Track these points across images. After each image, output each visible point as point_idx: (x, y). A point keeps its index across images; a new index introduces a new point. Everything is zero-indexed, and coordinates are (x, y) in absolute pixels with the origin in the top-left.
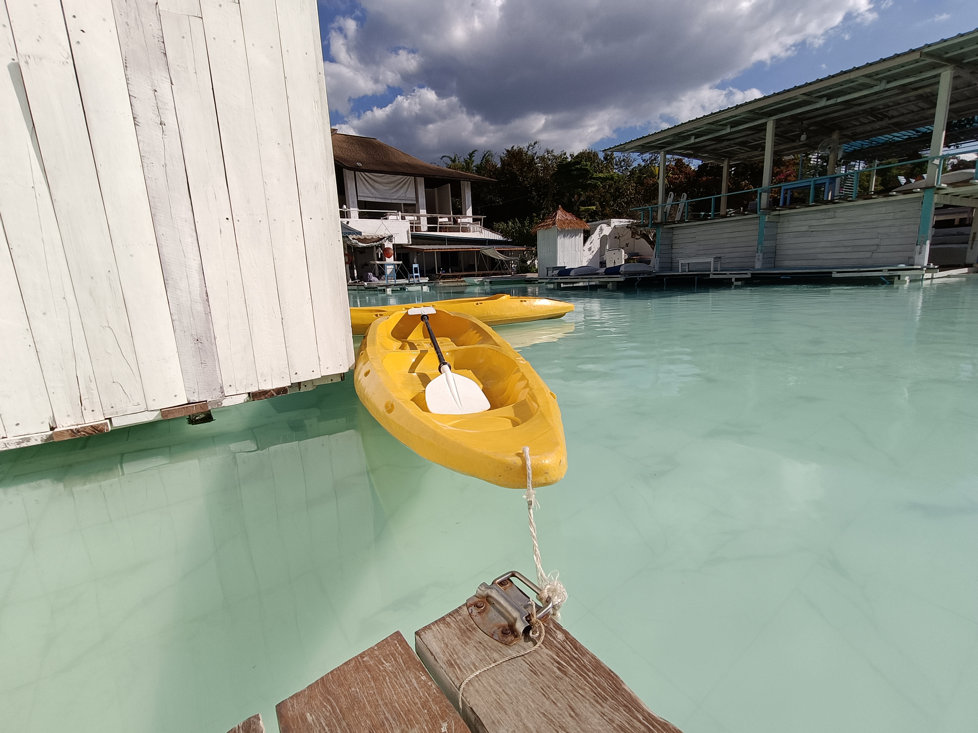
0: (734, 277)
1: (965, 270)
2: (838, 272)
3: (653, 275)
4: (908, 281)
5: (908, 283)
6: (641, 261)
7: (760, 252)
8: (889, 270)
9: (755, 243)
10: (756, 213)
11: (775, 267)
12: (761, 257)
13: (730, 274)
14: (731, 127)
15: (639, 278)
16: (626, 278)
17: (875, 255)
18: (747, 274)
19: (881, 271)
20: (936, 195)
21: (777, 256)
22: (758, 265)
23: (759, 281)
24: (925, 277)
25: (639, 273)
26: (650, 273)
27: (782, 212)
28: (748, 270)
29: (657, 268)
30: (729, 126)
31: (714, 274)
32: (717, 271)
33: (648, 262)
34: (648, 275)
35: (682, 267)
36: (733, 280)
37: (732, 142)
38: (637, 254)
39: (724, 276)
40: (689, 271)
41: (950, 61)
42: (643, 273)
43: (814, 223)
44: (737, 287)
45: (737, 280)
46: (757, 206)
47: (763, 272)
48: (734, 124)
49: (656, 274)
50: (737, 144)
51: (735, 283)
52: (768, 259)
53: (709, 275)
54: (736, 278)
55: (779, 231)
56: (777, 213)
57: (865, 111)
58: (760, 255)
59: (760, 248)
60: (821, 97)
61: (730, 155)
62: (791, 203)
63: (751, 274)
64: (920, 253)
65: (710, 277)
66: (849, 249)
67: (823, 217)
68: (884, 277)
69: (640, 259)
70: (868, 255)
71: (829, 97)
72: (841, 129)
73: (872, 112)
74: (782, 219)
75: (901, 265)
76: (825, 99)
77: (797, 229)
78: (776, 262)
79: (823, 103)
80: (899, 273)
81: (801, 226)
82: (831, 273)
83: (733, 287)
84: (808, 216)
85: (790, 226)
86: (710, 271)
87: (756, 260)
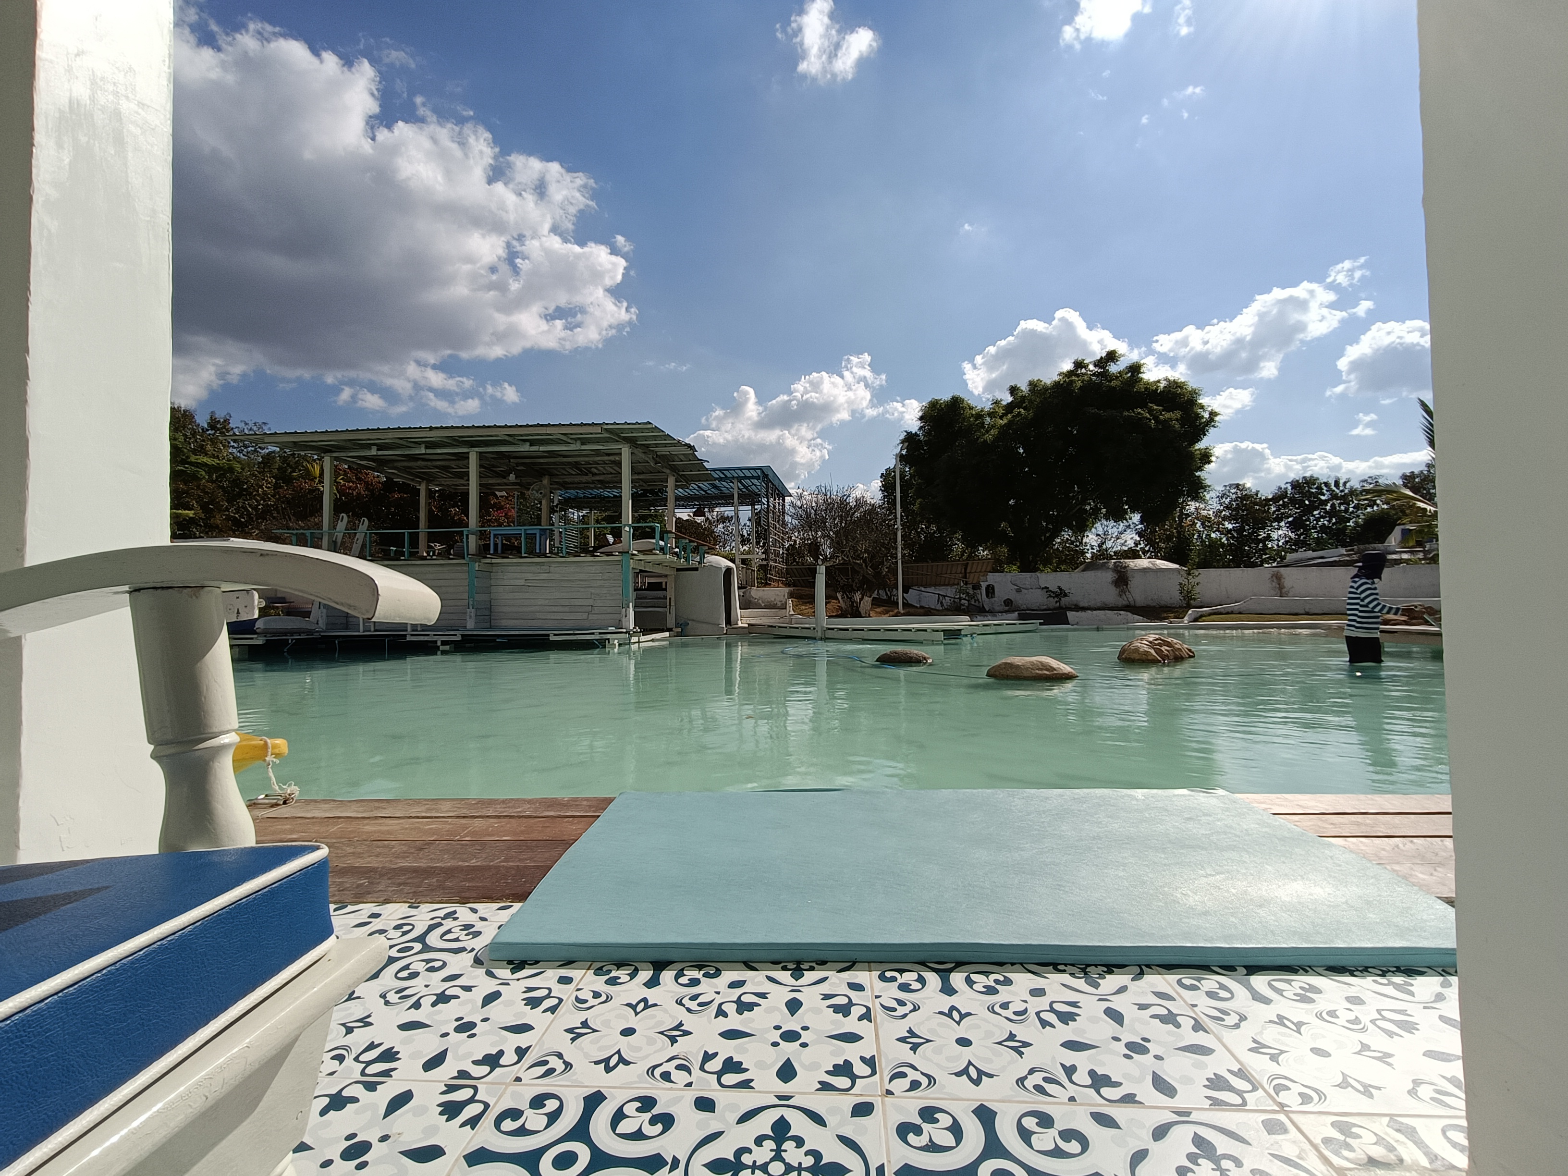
0: (439, 640)
1: (667, 634)
2: (555, 635)
3: (316, 636)
4: (617, 644)
5: (617, 647)
6: (291, 611)
7: (471, 607)
8: (600, 633)
9: (466, 596)
10: (464, 558)
11: (491, 628)
12: (473, 615)
13: (435, 635)
14: (427, 448)
15: (292, 640)
16: (267, 640)
17: (591, 617)
18: (456, 635)
19: (593, 634)
20: (631, 561)
21: (492, 614)
22: (470, 624)
23: (473, 645)
24: (632, 641)
25: (292, 632)
26: (310, 632)
27: (494, 561)
28: (458, 630)
29: (322, 624)
30: (423, 446)
31: (412, 635)
32: (417, 631)
33: (307, 614)
34: (307, 635)
35: (364, 624)
36: (439, 644)
37: (429, 463)
38: (282, 600)
39: (426, 638)
40: (376, 630)
41: (627, 440)
42: (299, 632)
43: (529, 576)
44: (444, 653)
45: (444, 643)
46: (464, 550)
47: (475, 633)
48: (430, 445)
49: (322, 634)
50: (436, 467)
51: (441, 648)
52: (482, 617)
53: (405, 636)
54: (442, 641)
55: (493, 582)
56: (488, 561)
57: (569, 463)
58: (471, 612)
59: (471, 603)
60: (525, 441)
61: (429, 479)
62: (503, 552)
63: (462, 635)
64: (626, 616)
65: (408, 639)
66: (567, 609)
67: (539, 571)
68: (597, 640)
69: (289, 607)
70: (585, 616)
71: (532, 443)
72: (551, 475)
73: (576, 465)
74: (495, 569)
75: (610, 628)
76: (528, 444)
77: (512, 582)
78: (492, 621)
79: (526, 447)
80: (609, 636)
81: (516, 579)
82: (548, 635)
83: (439, 653)
84: (524, 568)
85: (505, 577)
86: (407, 631)
87: (468, 617)
